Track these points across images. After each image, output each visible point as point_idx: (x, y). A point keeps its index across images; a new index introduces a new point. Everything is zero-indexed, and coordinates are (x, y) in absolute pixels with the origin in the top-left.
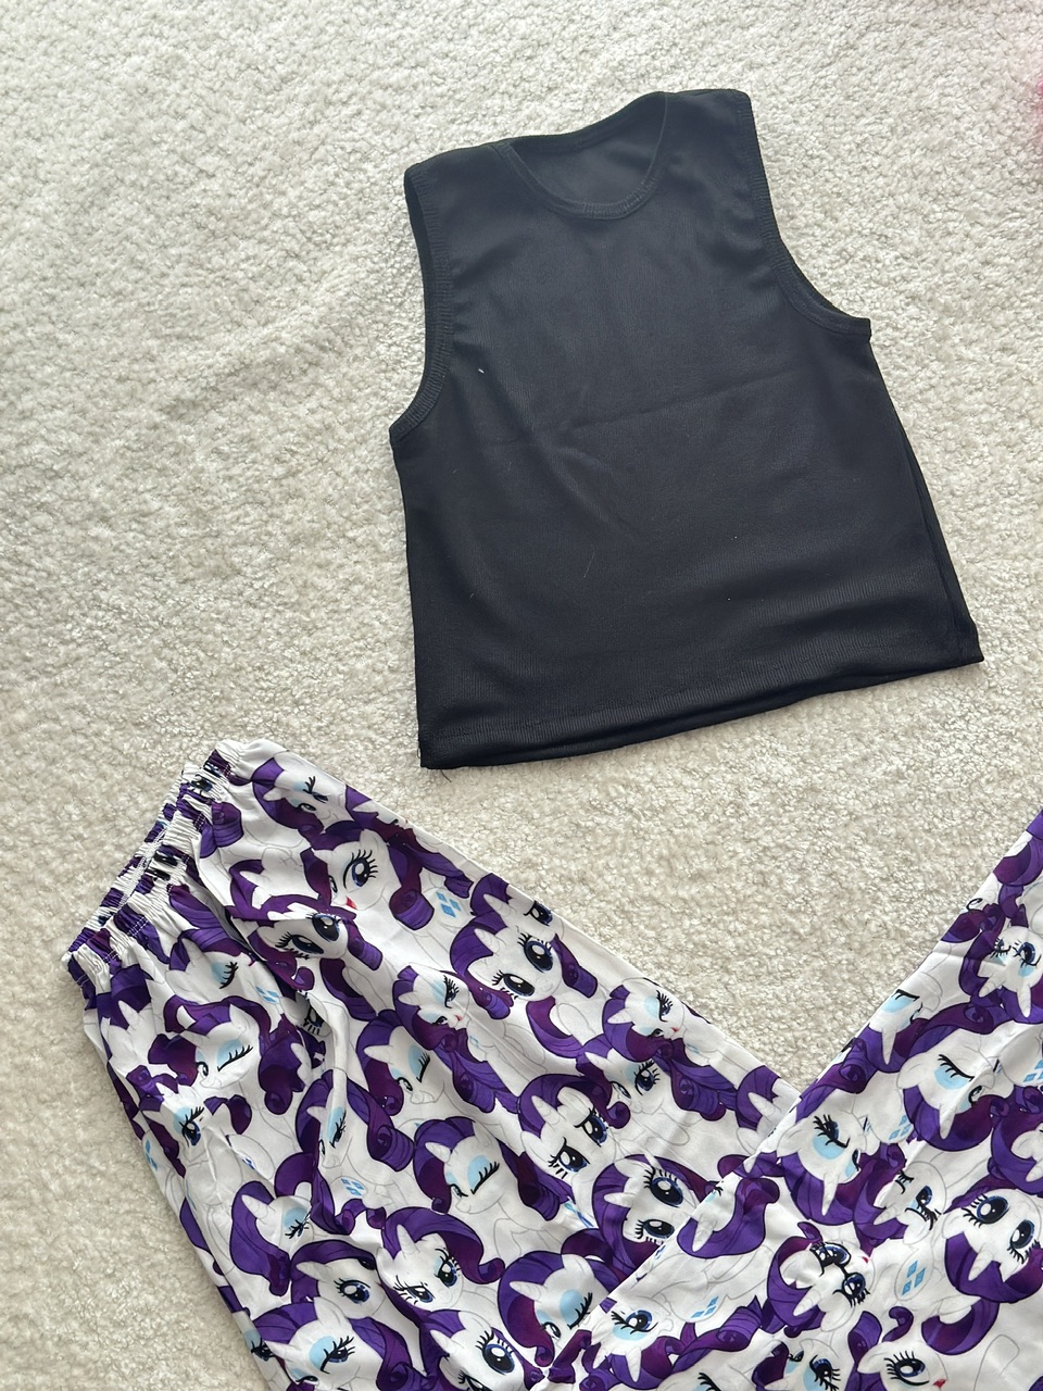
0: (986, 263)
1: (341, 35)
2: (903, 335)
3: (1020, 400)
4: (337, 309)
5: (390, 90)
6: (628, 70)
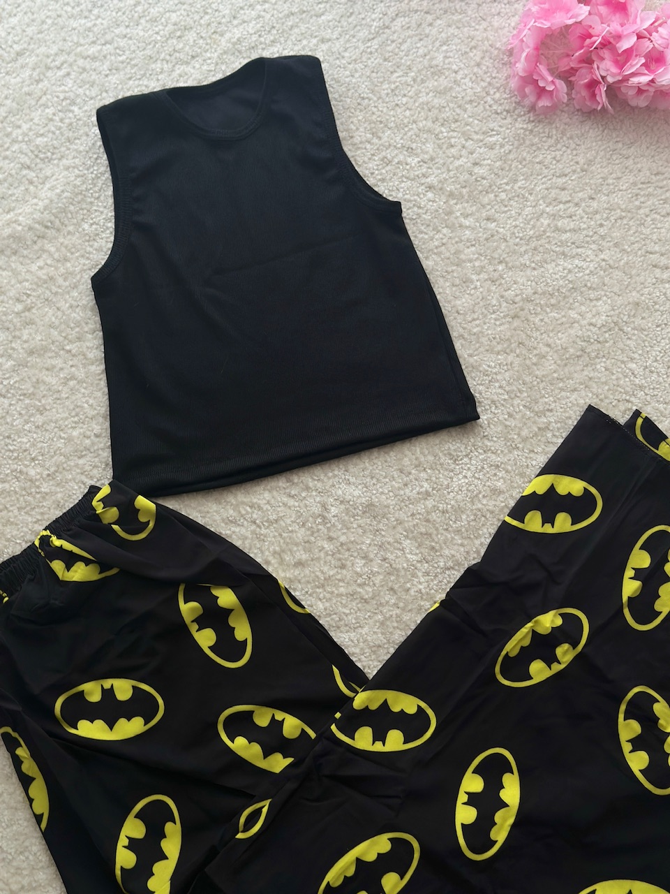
0: (475, 164)
1: (56, 24)
2: (424, 211)
3: (499, 251)
4: (56, 201)
5: (88, 59)
6: (244, 44)
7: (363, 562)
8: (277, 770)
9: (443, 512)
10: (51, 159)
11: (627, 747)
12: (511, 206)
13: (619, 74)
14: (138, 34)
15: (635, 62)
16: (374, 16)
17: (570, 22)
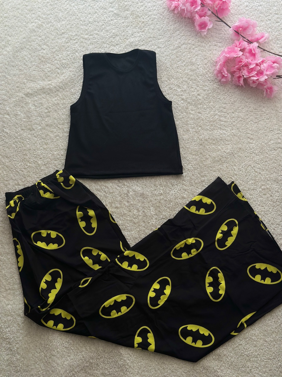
7: (137, 211)
8: (96, 269)
9: (165, 201)
10: (66, 68)
11: (207, 285)
12: (207, 110)
13: (248, 76)
14: (101, 34)
15: (253, 73)
16: (176, 43)
17: (236, 56)
